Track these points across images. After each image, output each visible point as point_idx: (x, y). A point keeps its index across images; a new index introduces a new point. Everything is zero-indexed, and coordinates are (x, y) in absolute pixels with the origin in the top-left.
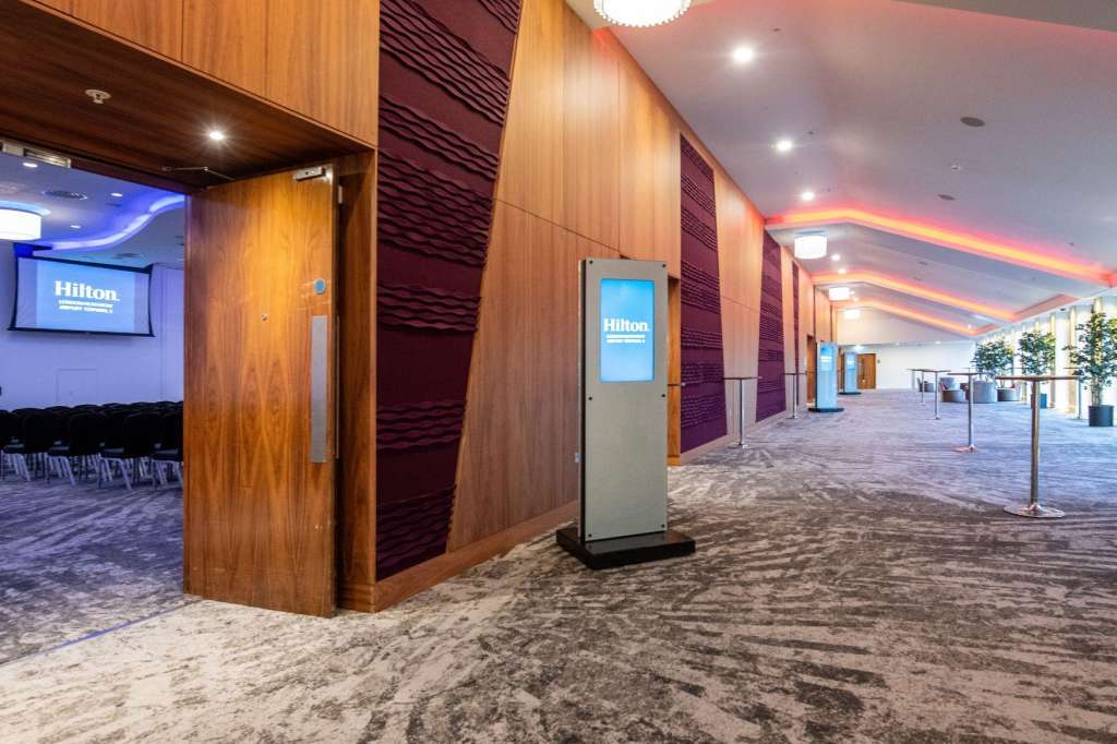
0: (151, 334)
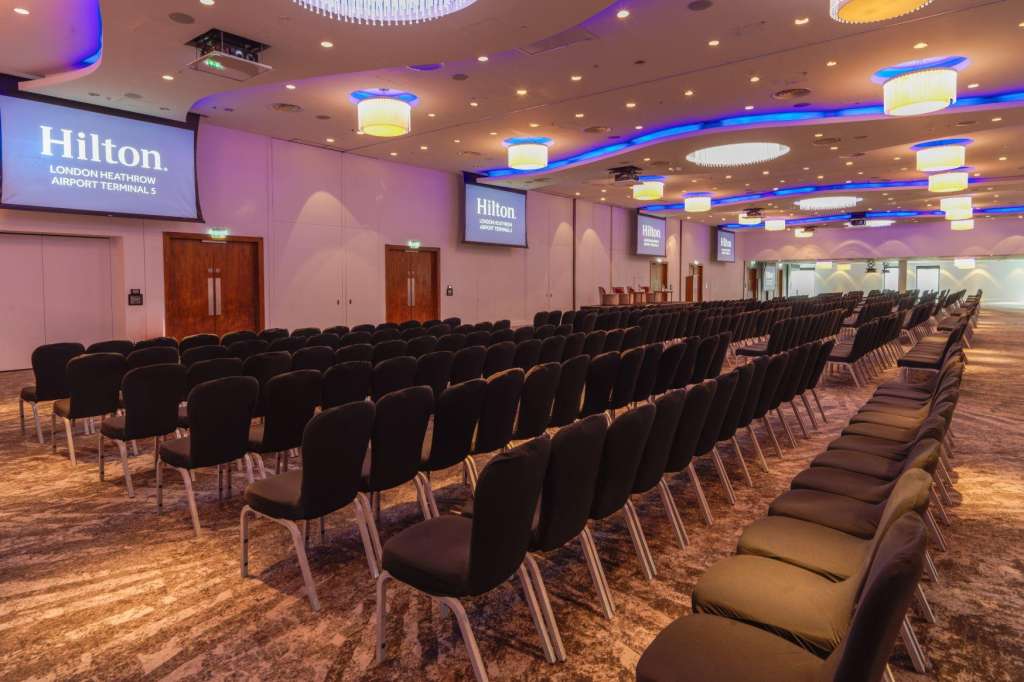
0: (526, 247)
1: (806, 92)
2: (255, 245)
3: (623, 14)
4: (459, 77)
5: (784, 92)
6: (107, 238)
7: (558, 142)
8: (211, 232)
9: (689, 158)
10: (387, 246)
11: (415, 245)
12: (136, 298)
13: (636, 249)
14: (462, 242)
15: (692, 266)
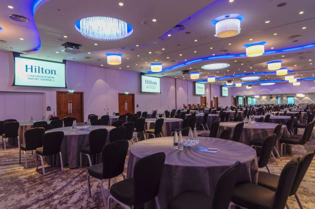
1: (227, 51)
2: (81, 94)
3: (169, 35)
4: (132, 50)
5: (221, 51)
6: (42, 93)
7: (165, 64)
8: (69, 91)
9: (202, 67)
10: (119, 94)
11: (127, 93)
12: (49, 109)
13: (195, 93)
14: (141, 92)
15: (214, 98)
